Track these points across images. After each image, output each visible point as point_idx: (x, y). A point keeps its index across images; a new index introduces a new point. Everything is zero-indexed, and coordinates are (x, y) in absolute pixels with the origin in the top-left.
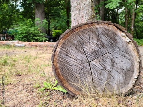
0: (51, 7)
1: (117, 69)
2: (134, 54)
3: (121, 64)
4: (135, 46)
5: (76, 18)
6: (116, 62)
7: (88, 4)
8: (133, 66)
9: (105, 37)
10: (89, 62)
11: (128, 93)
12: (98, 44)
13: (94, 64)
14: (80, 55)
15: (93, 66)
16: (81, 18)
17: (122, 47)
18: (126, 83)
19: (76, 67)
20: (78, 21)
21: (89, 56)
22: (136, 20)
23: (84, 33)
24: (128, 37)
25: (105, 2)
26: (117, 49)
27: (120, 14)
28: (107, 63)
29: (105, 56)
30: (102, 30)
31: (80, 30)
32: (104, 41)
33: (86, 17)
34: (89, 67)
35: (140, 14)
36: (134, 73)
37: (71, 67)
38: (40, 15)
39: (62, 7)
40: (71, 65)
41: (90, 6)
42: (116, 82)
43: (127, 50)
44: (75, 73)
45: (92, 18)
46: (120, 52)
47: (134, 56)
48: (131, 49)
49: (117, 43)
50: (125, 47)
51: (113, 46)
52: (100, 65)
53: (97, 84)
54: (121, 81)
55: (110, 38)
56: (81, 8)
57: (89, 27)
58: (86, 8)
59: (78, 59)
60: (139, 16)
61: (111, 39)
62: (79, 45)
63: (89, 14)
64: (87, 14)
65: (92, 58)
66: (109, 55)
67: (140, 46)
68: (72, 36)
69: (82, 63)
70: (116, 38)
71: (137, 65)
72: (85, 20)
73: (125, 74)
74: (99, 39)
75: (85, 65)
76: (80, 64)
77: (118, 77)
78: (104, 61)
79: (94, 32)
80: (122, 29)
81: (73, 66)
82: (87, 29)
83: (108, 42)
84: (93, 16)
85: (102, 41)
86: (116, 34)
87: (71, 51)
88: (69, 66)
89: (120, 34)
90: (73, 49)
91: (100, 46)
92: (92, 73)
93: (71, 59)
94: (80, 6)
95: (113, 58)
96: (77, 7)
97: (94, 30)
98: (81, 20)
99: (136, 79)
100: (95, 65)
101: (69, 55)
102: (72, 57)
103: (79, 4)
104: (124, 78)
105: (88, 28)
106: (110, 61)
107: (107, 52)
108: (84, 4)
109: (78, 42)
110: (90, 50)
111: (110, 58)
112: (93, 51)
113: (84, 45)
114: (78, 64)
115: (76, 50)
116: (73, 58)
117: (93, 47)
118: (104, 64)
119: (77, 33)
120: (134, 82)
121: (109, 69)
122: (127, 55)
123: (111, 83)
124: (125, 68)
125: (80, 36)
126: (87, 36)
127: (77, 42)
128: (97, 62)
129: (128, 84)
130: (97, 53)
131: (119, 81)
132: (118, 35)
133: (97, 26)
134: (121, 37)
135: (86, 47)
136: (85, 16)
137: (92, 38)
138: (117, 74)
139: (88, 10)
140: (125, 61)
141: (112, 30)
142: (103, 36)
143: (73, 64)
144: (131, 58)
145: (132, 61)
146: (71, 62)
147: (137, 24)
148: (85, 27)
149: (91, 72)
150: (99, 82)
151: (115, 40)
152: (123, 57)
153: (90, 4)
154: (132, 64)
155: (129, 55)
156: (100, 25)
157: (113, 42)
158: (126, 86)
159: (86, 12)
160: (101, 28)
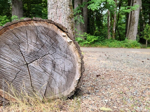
0: (31, 4)
1: (59, 71)
2: (76, 55)
3: (62, 66)
4: (76, 47)
5: (54, 17)
6: (57, 63)
7: (65, 2)
8: (74, 67)
9: (44, 36)
10: (27, 64)
11: (70, 96)
12: (37, 44)
13: (33, 66)
14: (16, 56)
15: (32, 68)
16: (59, 17)
17: (63, 47)
18: (68, 85)
19: (11, 70)
20: (55, 20)
21: (27, 57)
22: (119, 22)
23: (20, 31)
24: (69, 37)
25: (88, 3)
26: (59, 50)
27: (104, 16)
28: (48, 65)
29: (45, 57)
30: (41, 29)
31: (16, 27)
32: (44, 41)
33: (64, 16)
34: (28, 70)
35: (123, 17)
36: (76, 75)
37: (4, 70)
38: (17, 12)
39: (44, 4)
40: (4, 67)
41: (68, 5)
42: (58, 84)
43: (68, 51)
44: (10, 77)
45: (70, 18)
46: (61, 53)
47: (76, 57)
48: (72, 49)
49: (57, 43)
50: (66, 47)
51: (53, 46)
52: (40, 67)
53: (36, 88)
54: (63, 84)
55: (50, 38)
56: (58, 7)
57: (26, 25)
58: (64, 7)
59: (14, 61)
60: (122, 18)
61: (52, 39)
62: (15, 44)
63: (67, 13)
64: (65, 13)
65: (31, 59)
66: (50, 56)
67: (121, 47)
68: (6, 34)
69: (19, 65)
70: (57, 38)
71: (78, 66)
72: (63, 19)
73: (67, 76)
74: (38, 38)
75: (23, 67)
76: (16, 66)
77: (60, 79)
78: (45, 63)
79: (32, 31)
80: (62, 28)
81: (7, 69)
82: (24, 27)
83: (48, 42)
84: (71, 16)
85: (41, 41)
86: (56, 34)
87: (4, 51)
88: (2, 69)
89: (61, 33)
90: (7, 49)
91: (40, 47)
92: (30, 77)
93: (5, 61)
94: (57, 4)
95: (54, 59)
96: (54, 5)
97: (32, 29)
98: (58, 19)
99: (78, 81)
100: (35, 67)
101: (3, 57)
102: (5, 58)
103: (56, 2)
104: (66, 80)
105: (24, 25)
106: (51, 62)
107: (48, 53)
108: (61, 3)
109: (13, 41)
110: (28, 50)
111: (51, 60)
112: (32, 51)
113: (21, 45)
114: (14, 66)
115: (10, 51)
116: (7, 60)
117: (32, 47)
118: (45, 66)
119: (12, 31)
120: (76, 83)
121: (50, 71)
122: (68, 56)
123: (52, 86)
124: (66, 70)
125: (16, 35)
126: (25, 35)
127: (11, 41)
128: (37, 64)
129: (70, 86)
130: (37, 54)
131: (61, 84)
132: (59, 35)
133: (36, 24)
134: (62, 37)
135: (24, 47)
136: (62, 15)
137: (30, 37)
138: (58, 76)
139: (65, 9)
140: (67, 62)
141: (52, 29)
142: (42, 35)
143: (7, 66)
144: (72, 59)
145: (74, 62)
146: (4, 65)
147: (119, 26)
148: (21, 24)
149: (29, 75)
150: (39, 86)
151: (56, 40)
152: (64, 58)
153: (68, 2)
154: (74, 65)
155: (71, 56)
156: (39, 22)
157: (53, 42)
158: (68, 89)
159: (63, 11)
160: (40, 26)
